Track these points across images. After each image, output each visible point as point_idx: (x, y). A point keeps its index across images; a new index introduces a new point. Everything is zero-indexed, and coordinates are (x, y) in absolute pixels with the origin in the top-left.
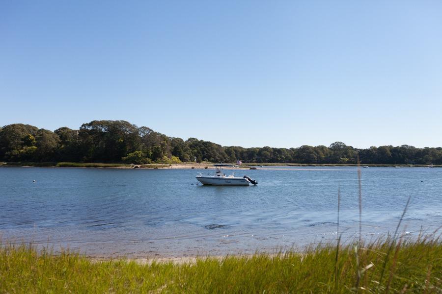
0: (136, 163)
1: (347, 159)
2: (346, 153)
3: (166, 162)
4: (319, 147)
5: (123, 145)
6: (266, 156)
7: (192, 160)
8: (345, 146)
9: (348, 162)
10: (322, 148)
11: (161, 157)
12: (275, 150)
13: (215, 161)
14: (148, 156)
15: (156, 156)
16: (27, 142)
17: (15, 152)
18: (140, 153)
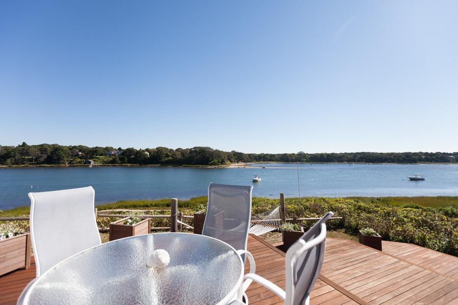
0: (215, 165)
1: (305, 160)
2: (305, 157)
3: (226, 164)
4: (292, 154)
5: (208, 158)
6: (267, 158)
7: (235, 162)
8: (304, 154)
9: (306, 161)
10: (293, 154)
11: (225, 162)
12: (271, 155)
13: (244, 162)
14: (219, 162)
15: (222, 162)
16: (167, 156)
17: (163, 160)
18: (216, 161)
